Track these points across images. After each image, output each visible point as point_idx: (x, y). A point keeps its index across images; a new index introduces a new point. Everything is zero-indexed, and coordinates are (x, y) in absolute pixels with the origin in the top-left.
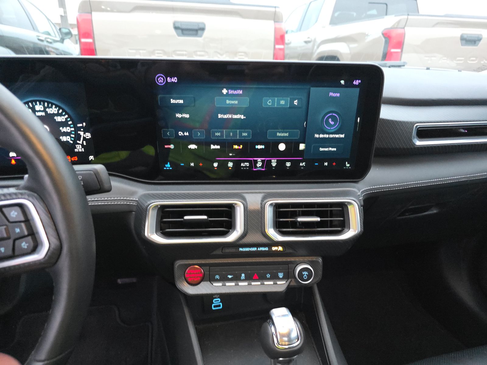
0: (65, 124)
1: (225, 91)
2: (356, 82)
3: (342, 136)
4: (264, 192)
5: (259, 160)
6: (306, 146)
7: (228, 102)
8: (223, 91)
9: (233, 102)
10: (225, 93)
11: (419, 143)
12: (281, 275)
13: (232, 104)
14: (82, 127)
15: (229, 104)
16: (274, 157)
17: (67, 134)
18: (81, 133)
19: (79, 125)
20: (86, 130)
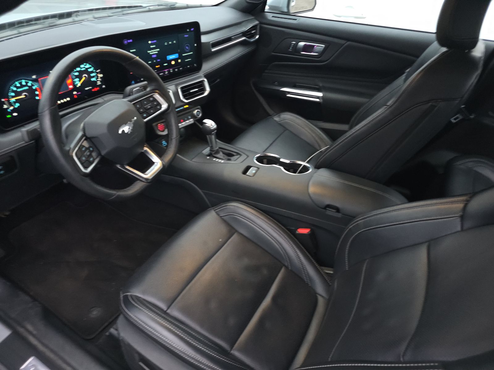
0: (92, 72)
1: (150, 42)
2: (192, 29)
3: (192, 53)
4: (174, 84)
5: (166, 70)
6: (181, 60)
7: (151, 47)
11: (213, 50)
12: (190, 117)
16: (171, 68)
17: (93, 77)
18: (99, 75)
19: (98, 71)
20: (100, 73)
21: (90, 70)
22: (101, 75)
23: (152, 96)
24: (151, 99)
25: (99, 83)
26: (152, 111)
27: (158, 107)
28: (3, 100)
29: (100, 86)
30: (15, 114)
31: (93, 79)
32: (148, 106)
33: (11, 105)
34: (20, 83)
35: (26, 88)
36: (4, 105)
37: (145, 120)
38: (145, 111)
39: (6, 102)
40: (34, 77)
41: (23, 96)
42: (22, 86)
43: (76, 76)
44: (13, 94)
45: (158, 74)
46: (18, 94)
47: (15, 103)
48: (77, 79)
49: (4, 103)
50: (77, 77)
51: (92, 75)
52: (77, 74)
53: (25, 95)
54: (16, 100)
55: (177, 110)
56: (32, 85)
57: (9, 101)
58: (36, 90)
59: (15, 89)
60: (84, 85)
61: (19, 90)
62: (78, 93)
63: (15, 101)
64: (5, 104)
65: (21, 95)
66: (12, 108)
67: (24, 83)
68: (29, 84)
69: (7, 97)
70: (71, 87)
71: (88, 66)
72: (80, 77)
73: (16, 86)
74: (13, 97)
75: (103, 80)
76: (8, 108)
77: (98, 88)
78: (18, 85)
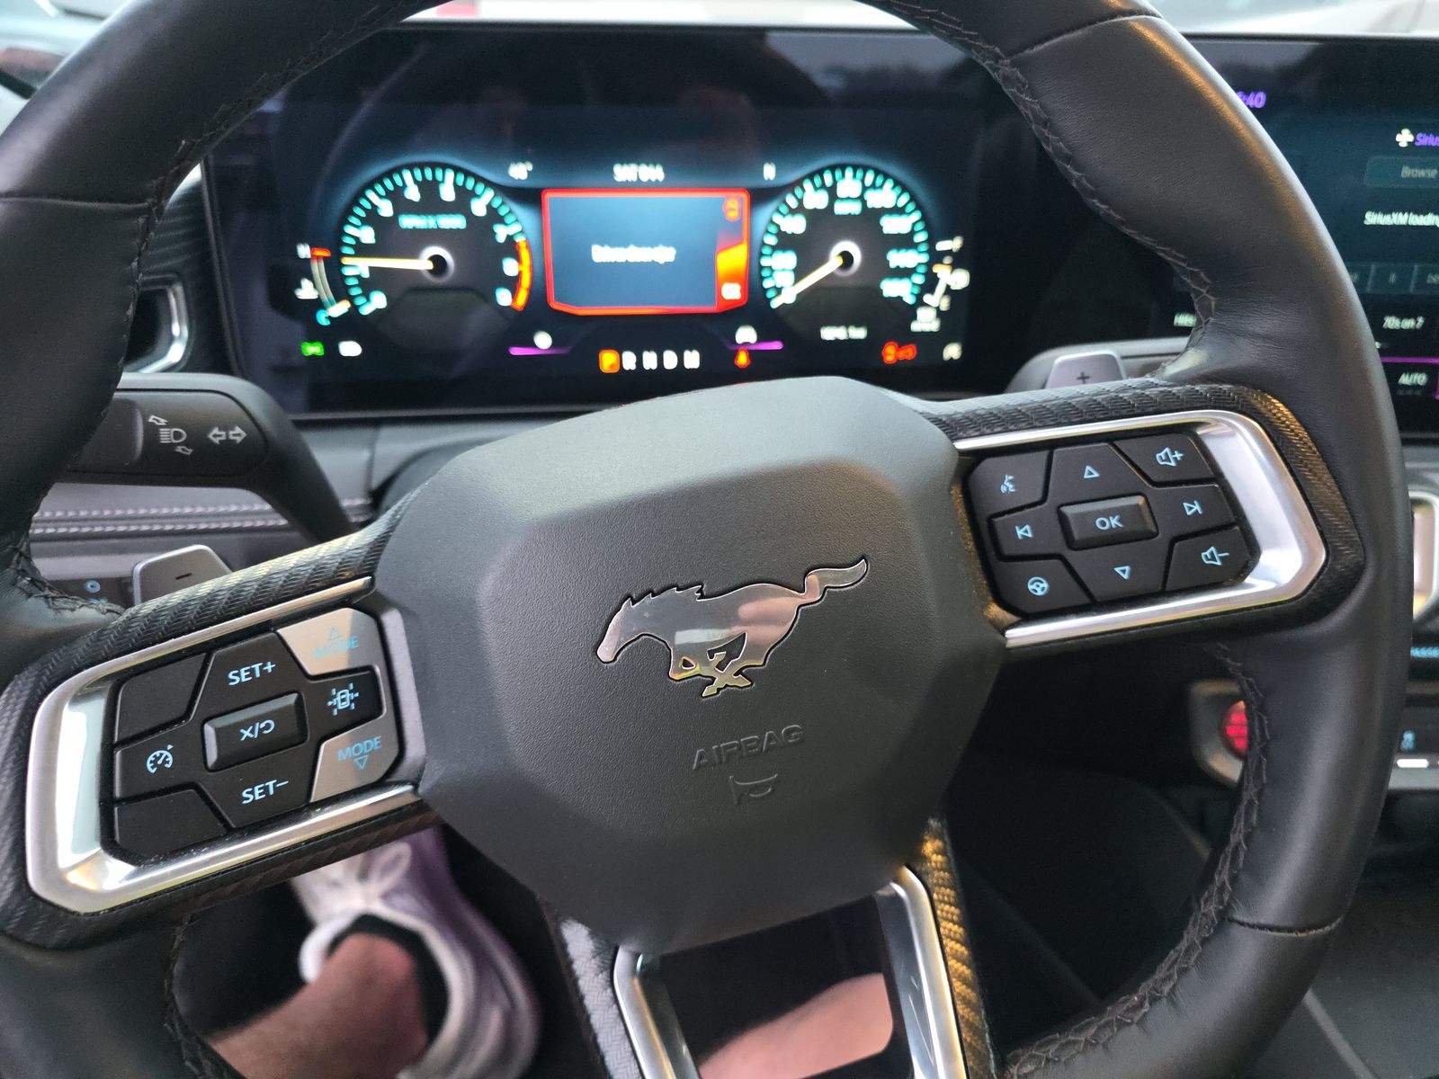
0: (905, 241)
1: (1404, 138)
7: (1407, 172)
8: (1398, 138)
9: (1422, 173)
10: (1403, 144)
13: (1419, 180)
14: (949, 253)
15: (1410, 179)
17: (904, 273)
18: (942, 271)
19: (942, 246)
20: (958, 261)
21: (891, 225)
22: (960, 279)
23: (1188, 429)
24: (1168, 457)
25: (926, 322)
26: (1124, 572)
27: (1212, 556)
28: (304, 251)
29: (932, 342)
30: (350, 349)
31: (891, 288)
32: (1108, 513)
33: (340, 291)
34: (430, 188)
35: (456, 222)
36: (306, 283)
37: (1022, 635)
38: (1058, 545)
39: (318, 269)
40: (520, 172)
41: (422, 264)
42: (431, 203)
43: (781, 235)
44: (367, 235)
45: (1392, 373)
46: (390, 239)
47: (367, 286)
48: (788, 260)
49: (304, 270)
50: (786, 242)
51: (897, 258)
52: (796, 225)
53: (437, 260)
54: (372, 269)
55: (1417, 653)
56: (494, 216)
57: (334, 267)
58: (511, 248)
59: (386, 209)
60: (820, 304)
61: (408, 222)
62: (760, 340)
63: (366, 275)
64: (311, 277)
65: (414, 254)
66: (341, 308)
67: (447, 193)
68: (479, 208)
69: (333, 243)
70: (732, 292)
71: (885, 196)
72: (807, 250)
73: (396, 196)
74: (362, 250)
75: (962, 308)
76: (318, 304)
77: (909, 353)
78: (413, 194)
